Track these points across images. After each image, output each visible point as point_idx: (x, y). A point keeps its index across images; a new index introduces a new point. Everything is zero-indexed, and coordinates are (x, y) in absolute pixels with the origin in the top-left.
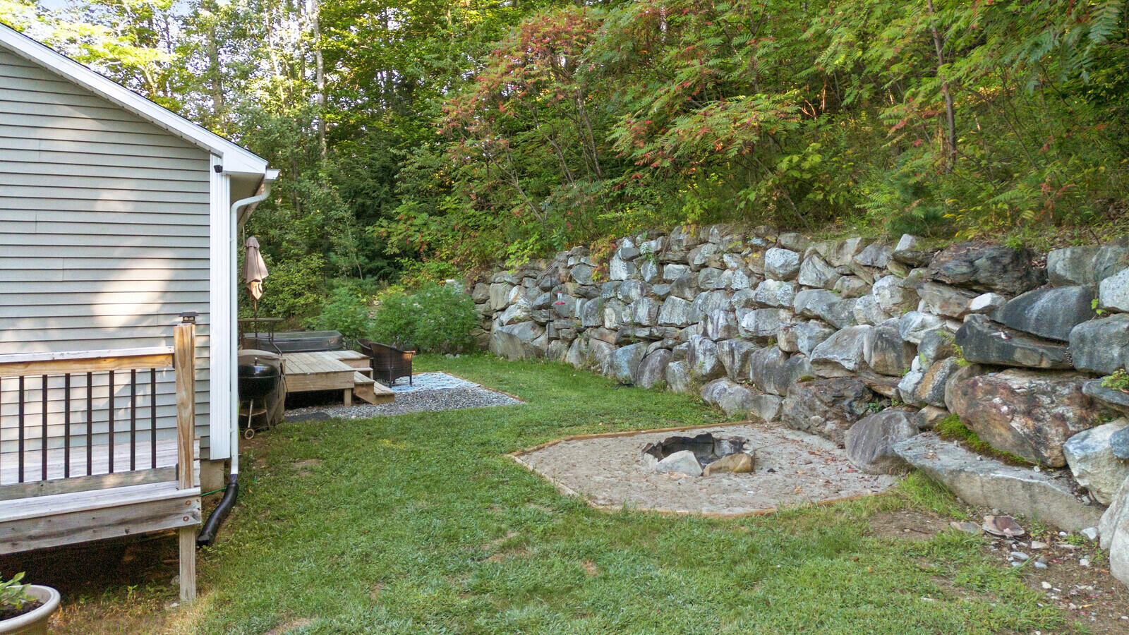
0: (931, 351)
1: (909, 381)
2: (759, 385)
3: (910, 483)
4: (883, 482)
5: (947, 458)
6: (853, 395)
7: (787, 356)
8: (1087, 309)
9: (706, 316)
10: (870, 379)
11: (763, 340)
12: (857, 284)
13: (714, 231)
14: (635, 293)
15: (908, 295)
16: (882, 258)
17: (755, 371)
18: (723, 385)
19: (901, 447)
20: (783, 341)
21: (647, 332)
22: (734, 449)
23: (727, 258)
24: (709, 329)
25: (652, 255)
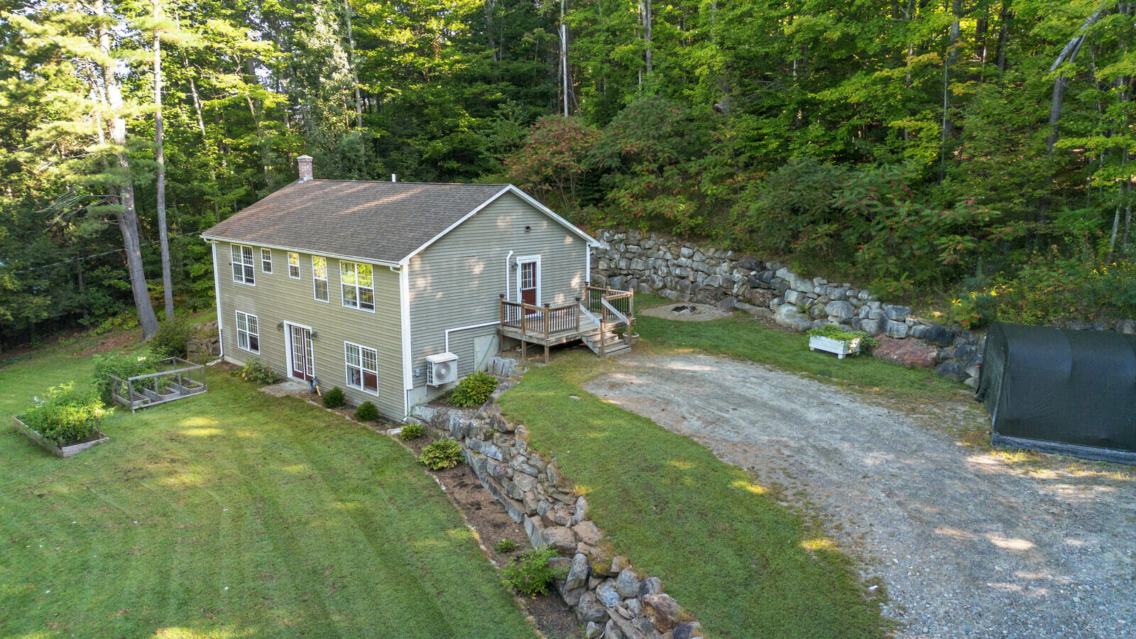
0: (741, 284)
1: (735, 290)
2: (682, 291)
3: (739, 313)
4: (731, 313)
5: (747, 306)
6: (720, 294)
7: (692, 282)
8: (774, 277)
9: (655, 268)
10: (724, 290)
11: (683, 278)
12: (714, 262)
13: (653, 236)
14: (617, 256)
15: (732, 268)
16: (723, 256)
17: (681, 287)
18: (669, 291)
19: (736, 306)
20: (691, 279)
21: (626, 272)
22: (694, 309)
23: (661, 247)
24: (660, 273)
25: (621, 241)
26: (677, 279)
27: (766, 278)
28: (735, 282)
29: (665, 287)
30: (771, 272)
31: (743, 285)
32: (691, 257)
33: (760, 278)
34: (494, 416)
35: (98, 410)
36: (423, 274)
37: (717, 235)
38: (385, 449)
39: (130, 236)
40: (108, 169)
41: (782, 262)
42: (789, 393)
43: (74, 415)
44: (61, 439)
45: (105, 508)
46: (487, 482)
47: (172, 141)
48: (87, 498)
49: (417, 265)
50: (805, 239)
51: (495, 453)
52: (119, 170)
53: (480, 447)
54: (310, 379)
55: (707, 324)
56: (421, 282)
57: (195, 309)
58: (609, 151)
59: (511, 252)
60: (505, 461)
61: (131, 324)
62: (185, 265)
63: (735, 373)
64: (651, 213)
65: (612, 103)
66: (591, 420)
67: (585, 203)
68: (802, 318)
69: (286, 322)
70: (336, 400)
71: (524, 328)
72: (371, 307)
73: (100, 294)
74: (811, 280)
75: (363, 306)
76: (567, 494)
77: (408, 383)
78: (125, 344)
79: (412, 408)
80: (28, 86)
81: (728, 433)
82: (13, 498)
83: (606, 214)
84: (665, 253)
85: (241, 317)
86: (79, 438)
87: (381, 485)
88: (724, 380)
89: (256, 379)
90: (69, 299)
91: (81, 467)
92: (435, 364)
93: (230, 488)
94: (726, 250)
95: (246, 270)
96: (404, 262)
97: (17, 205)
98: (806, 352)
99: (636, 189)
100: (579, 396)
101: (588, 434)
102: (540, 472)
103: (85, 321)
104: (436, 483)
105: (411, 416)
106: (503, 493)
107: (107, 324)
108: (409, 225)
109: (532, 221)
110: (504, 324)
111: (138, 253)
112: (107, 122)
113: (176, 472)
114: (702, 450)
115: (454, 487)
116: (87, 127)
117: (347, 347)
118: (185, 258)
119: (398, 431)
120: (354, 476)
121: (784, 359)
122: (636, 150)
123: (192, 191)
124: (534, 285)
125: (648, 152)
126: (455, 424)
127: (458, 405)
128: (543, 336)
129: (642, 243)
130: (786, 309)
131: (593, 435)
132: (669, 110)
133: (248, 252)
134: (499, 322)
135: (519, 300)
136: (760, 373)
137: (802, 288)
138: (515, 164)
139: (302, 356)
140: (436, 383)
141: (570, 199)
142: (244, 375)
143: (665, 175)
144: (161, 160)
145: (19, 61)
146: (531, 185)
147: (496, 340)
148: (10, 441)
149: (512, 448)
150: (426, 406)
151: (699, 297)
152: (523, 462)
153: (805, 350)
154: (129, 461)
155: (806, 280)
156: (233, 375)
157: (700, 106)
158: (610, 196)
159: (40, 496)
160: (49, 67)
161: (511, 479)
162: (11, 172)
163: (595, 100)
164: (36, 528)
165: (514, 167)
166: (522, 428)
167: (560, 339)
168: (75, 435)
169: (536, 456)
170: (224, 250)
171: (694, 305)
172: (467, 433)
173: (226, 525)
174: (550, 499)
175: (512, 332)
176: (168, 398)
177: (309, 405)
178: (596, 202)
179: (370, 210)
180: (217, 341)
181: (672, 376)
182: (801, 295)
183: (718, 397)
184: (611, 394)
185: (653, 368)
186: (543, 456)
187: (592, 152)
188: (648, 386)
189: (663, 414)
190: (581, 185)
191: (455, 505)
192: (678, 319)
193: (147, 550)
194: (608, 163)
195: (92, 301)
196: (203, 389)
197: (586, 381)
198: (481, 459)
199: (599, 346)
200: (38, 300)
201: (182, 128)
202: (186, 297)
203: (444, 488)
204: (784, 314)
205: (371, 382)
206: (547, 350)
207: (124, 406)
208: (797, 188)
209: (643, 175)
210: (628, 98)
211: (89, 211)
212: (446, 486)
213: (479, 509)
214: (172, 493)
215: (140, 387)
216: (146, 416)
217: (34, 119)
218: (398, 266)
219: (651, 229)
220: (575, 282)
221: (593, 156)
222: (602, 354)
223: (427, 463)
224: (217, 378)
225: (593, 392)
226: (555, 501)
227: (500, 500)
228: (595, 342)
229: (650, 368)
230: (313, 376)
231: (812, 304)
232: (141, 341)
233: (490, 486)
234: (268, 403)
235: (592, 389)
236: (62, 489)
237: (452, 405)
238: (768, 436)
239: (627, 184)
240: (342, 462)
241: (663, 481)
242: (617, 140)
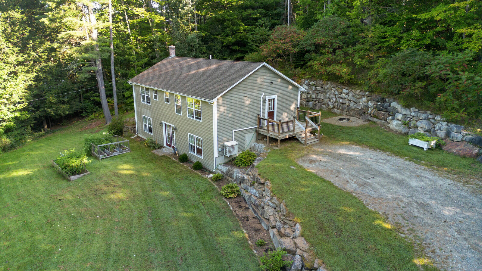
0: (372, 108)
1: (369, 111)
2: (343, 110)
3: (370, 122)
4: (367, 122)
5: (375, 120)
6: (362, 113)
7: (348, 106)
8: (389, 106)
9: (329, 98)
10: (363, 111)
11: (343, 104)
12: (359, 97)
13: (329, 83)
14: (311, 92)
15: (368, 101)
16: (363, 94)
17: (342, 108)
18: (336, 110)
19: (370, 119)
20: (347, 104)
21: (315, 100)
22: (348, 120)
23: (333, 89)
24: (332, 101)
25: (313, 85)
26: (340, 104)
27: (386, 107)
28: (369, 107)
29: (334, 107)
30: (388, 103)
31: (373, 109)
32: (347, 94)
33: (383, 106)
34: (255, 175)
35: (85, 160)
36: (223, 105)
37: (361, 84)
38: (205, 185)
39: (100, 79)
40: (91, 51)
41: (394, 99)
42: (400, 169)
43: (75, 162)
44: (70, 173)
45: (86, 208)
46: (251, 206)
47: (117, 38)
48: (79, 203)
49: (221, 101)
50: (409, 89)
51: (255, 193)
52: (95, 52)
53: (248, 189)
54: (173, 147)
55: (356, 128)
56: (222, 109)
57: (127, 111)
58: (309, 42)
59: (263, 94)
60: (260, 198)
61: (102, 116)
62: (123, 92)
63: (372, 156)
64: (329, 73)
65: (311, 18)
66: (301, 181)
67: (296, 66)
68: (404, 127)
69: (163, 122)
70: (184, 159)
71: (268, 130)
72: (200, 119)
73: (89, 103)
74: (409, 108)
75: (196, 118)
76: (291, 221)
77: (216, 154)
78: (99, 126)
79: (217, 165)
80: (57, 15)
81: (371, 192)
82: (49, 200)
83: (306, 72)
84: (335, 91)
85: (145, 118)
86: (77, 173)
87: (203, 204)
88: (367, 160)
89: (151, 146)
90: (77, 106)
91: (77, 186)
92: (228, 146)
93: (137, 201)
94: (365, 91)
95: (147, 98)
96: (215, 100)
97: (54, 66)
98: (407, 146)
99: (322, 61)
100: (295, 167)
101: (300, 189)
102: (277, 206)
103: (84, 114)
104: (228, 205)
105: (217, 169)
106: (259, 213)
107: (92, 116)
108: (217, 81)
109: (273, 78)
110: (259, 128)
111: (104, 87)
112: (90, 30)
113: (116, 192)
114: (358, 202)
115: (236, 207)
116: (81, 33)
117: (189, 136)
118: (123, 89)
119: (211, 176)
120: (192, 199)
121: (395, 149)
122: (322, 42)
123: (126, 60)
124: (273, 109)
125: (328, 43)
126: (236, 176)
127: (238, 166)
128: (277, 135)
129: (323, 86)
130: (396, 122)
131: (303, 189)
132: (340, 22)
133: (147, 89)
134: (257, 126)
135: (266, 117)
136: (384, 157)
137: (405, 113)
138: (265, 48)
139: (170, 138)
140: (228, 155)
141: (290, 65)
142: (146, 144)
143: (336, 54)
144: (112, 47)
145: (53, 4)
146: (272, 58)
147: (255, 135)
148: (50, 171)
149: (263, 192)
150: (223, 165)
151: (351, 113)
152: (269, 200)
153: (406, 145)
154: (97, 185)
155: (407, 108)
156: (141, 143)
157: (354, 20)
158: (309, 64)
159: (60, 200)
160: (65, 6)
161: (263, 208)
162: (52, 52)
163: (303, 17)
164: (57, 216)
165: (264, 50)
166: (268, 183)
167: (285, 136)
168: (75, 171)
169: (275, 198)
170: (138, 88)
171: (349, 117)
172: (242, 181)
173: (136, 221)
174: (282, 222)
175: (262, 132)
176: (114, 154)
177: (173, 160)
178: (302, 66)
179: (199, 73)
180: (135, 127)
181: (340, 157)
182: (404, 116)
183: (364, 170)
184: (310, 166)
185: (331, 152)
186: (278, 198)
187: (301, 43)
188: (329, 162)
189: (337, 179)
190: (295, 58)
191: (237, 218)
192: (341, 125)
193: (102, 231)
194: (309, 48)
195: (86, 106)
196: (129, 150)
197: (298, 158)
198: (249, 195)
199: (304, 140)
200: (64, 106)
201: (121, 32)
202: (123, 106)
203: (231, 208)
204: (394, 125)
205: (199, 151)
206: (279, 141)
207: (96, 157)
208: (406, 64)
209: (326, 54)
210: (319, 16)
211: (83, 69)
212: (233, 207)
213: (247, 220)
214: (113, 202)
215: (103, 149)
216: (105, 162)
217: (61, 28)
218: (212, 102)
219: (329, 80)
220: (293, 107)
221: (302, 45)
222: (305, 144)
223: (224, 194)
224: (135, 145)
225: (302, 164)
226: (285, 223)
227: (258, 217)
228: (302, 138)
229: (329, 152)
230: (175, 146)
231: (410, 121)
232: (105, 125)
233: (253, 208)
234: (155, 159)
235: (301, 163)
236: (69, 197)
237: (235, 165)
238: (391, 194)
239: (318, 58)
240: (186, 191)
241: (339, 218)
242: (313, 37)
